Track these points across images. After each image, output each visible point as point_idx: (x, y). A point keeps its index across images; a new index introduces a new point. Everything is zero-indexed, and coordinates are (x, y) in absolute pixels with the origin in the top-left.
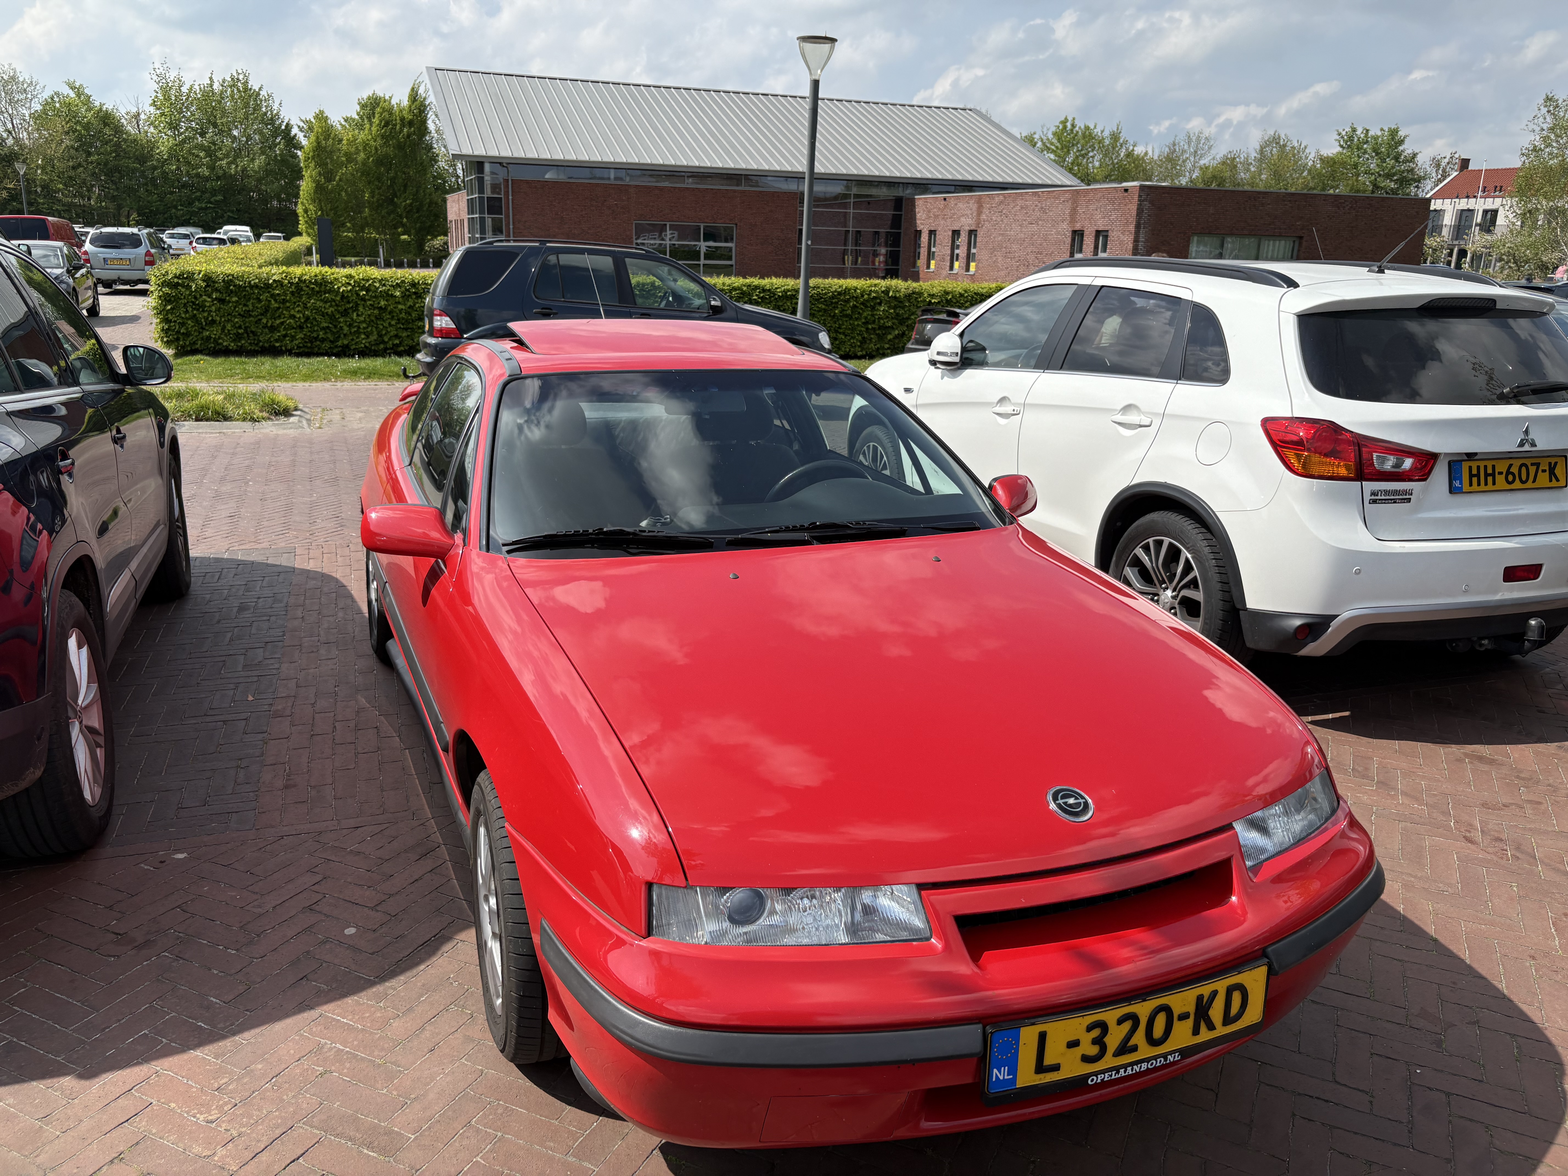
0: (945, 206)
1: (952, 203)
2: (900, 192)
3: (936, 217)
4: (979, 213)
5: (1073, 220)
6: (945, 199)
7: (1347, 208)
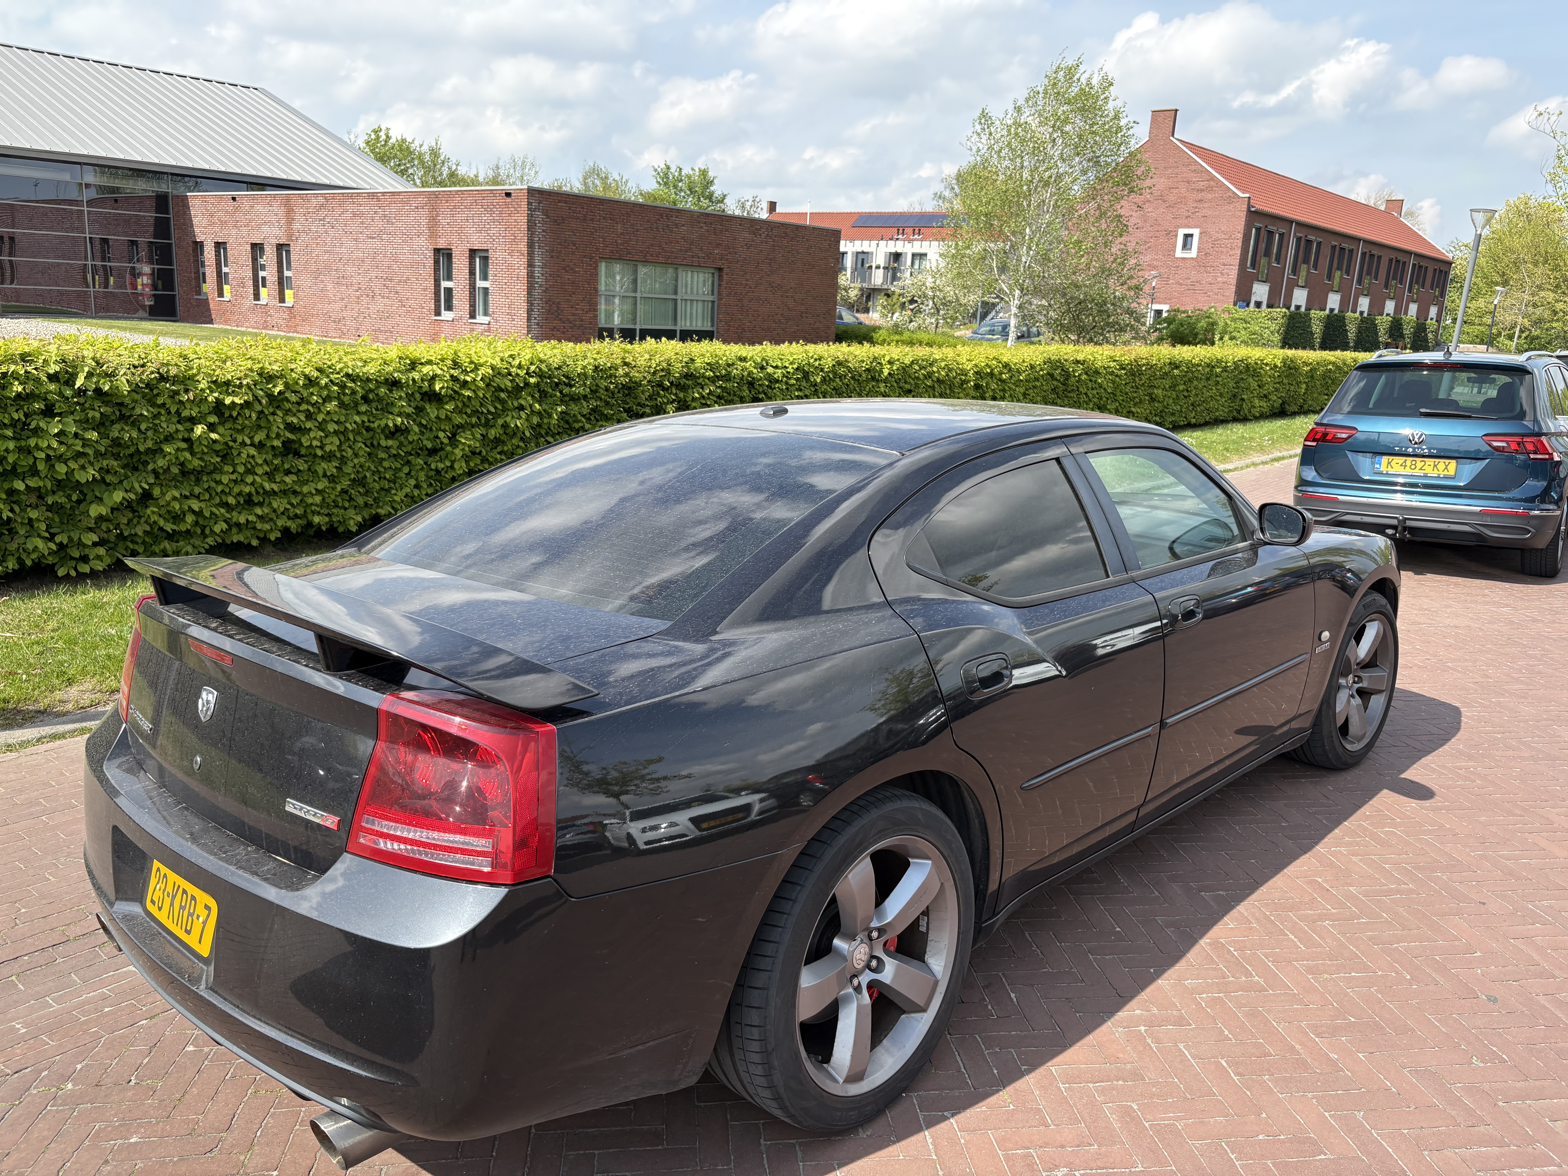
0: (236, 209)
1: (246, 204)
2: (163, 187)
3: (223, 223)
4: (290, 221)
5: (433, 234)
6: (234, 199)
7: (763, 236)
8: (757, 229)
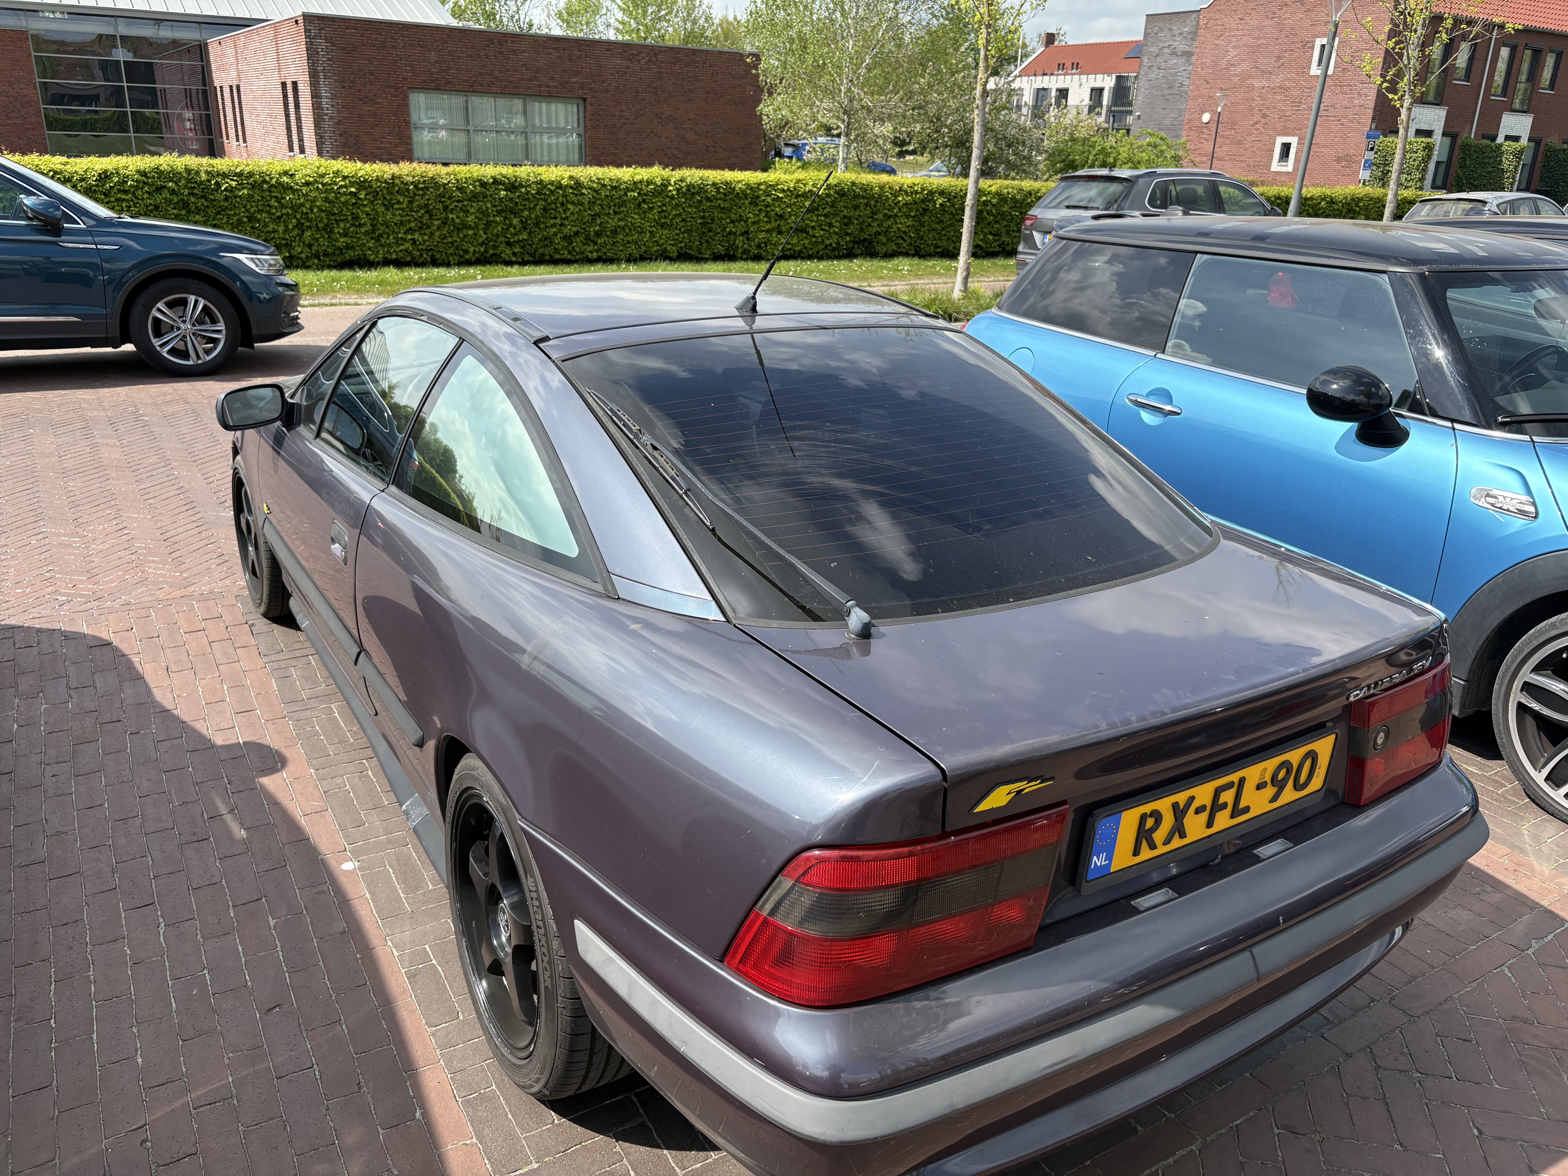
1: (224, 48)
4: (237, 61)
5: (279, 67)
6: (220, 43)
7: (643, 62)
8: (633, 54)
